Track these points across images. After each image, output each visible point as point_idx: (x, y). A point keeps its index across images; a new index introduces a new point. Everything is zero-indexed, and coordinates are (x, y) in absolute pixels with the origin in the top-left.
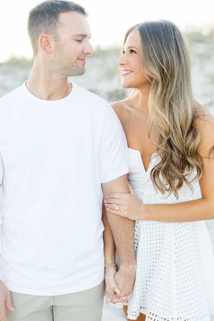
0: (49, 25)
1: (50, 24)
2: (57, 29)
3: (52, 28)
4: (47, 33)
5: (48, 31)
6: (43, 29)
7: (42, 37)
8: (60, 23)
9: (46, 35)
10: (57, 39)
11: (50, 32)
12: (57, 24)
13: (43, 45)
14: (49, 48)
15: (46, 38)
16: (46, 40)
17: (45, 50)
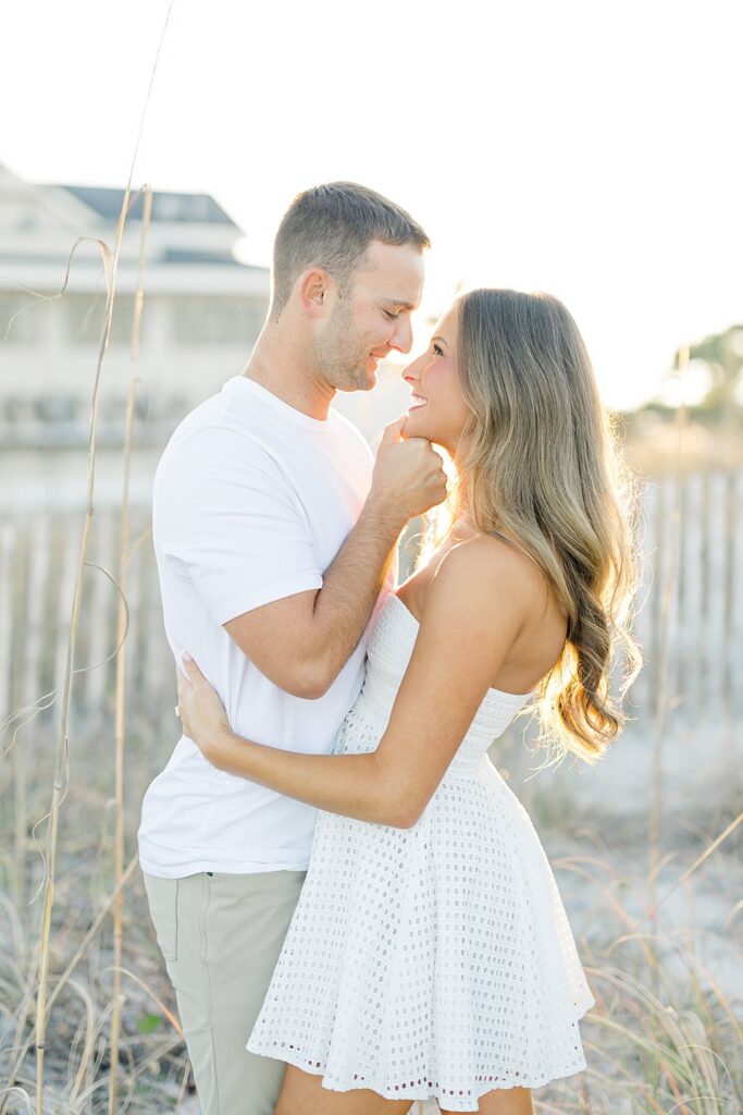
0: (338, 252)
1: (342, 252)
2: (354, 271)
3: (343, 264)
4: (325, 268)
5: (328, 266)
6: (320, 257)
7: (313, 274)
8: (367, 261)
9: (320, 272)
10: (344, 294)
11: (335, 270)
12: (358, 257)
13: (306, 293)
14: (318, 303)
15: (320, 278)
16: (317, 284)
17: (307, 304)
